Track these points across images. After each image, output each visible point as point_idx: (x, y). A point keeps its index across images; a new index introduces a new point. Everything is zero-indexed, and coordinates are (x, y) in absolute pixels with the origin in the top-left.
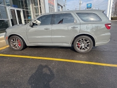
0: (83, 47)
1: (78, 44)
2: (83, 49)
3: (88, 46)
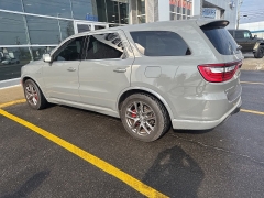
0: (142, 125)
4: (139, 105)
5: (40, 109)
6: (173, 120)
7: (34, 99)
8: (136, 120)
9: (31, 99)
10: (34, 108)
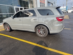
4: (41, 28)
5: (10, 32)
6: (50, 31)
7: (7, 29)
8: (40, 32)
9: (6, 29)
10: (7, 32)
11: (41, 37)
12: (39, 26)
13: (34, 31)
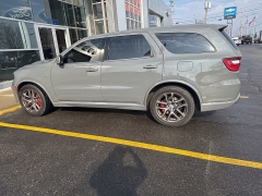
0: (172, 113)
1: (160, 105)
2: (172, 116)
3: (183, 109)
7: (35, 105)
8: (166, 109)
9: (30, 105)
11: (169, 127)
12: (161, 90)
13: (143, 107)
